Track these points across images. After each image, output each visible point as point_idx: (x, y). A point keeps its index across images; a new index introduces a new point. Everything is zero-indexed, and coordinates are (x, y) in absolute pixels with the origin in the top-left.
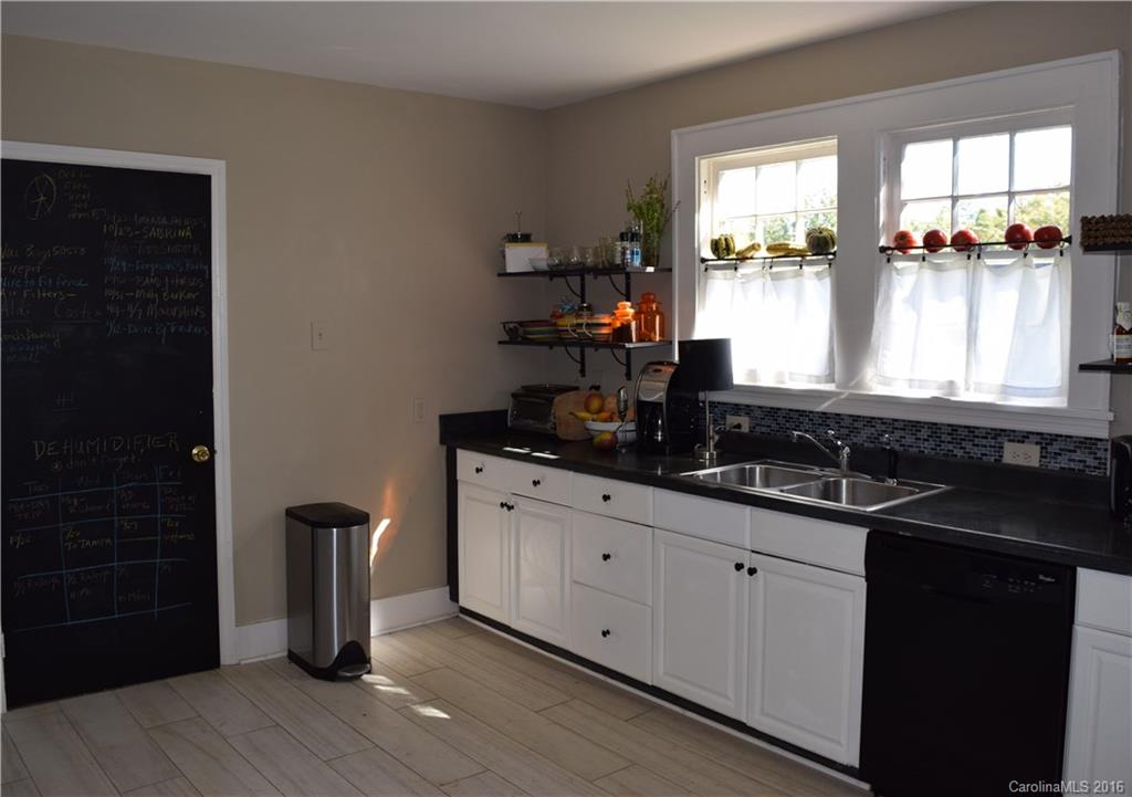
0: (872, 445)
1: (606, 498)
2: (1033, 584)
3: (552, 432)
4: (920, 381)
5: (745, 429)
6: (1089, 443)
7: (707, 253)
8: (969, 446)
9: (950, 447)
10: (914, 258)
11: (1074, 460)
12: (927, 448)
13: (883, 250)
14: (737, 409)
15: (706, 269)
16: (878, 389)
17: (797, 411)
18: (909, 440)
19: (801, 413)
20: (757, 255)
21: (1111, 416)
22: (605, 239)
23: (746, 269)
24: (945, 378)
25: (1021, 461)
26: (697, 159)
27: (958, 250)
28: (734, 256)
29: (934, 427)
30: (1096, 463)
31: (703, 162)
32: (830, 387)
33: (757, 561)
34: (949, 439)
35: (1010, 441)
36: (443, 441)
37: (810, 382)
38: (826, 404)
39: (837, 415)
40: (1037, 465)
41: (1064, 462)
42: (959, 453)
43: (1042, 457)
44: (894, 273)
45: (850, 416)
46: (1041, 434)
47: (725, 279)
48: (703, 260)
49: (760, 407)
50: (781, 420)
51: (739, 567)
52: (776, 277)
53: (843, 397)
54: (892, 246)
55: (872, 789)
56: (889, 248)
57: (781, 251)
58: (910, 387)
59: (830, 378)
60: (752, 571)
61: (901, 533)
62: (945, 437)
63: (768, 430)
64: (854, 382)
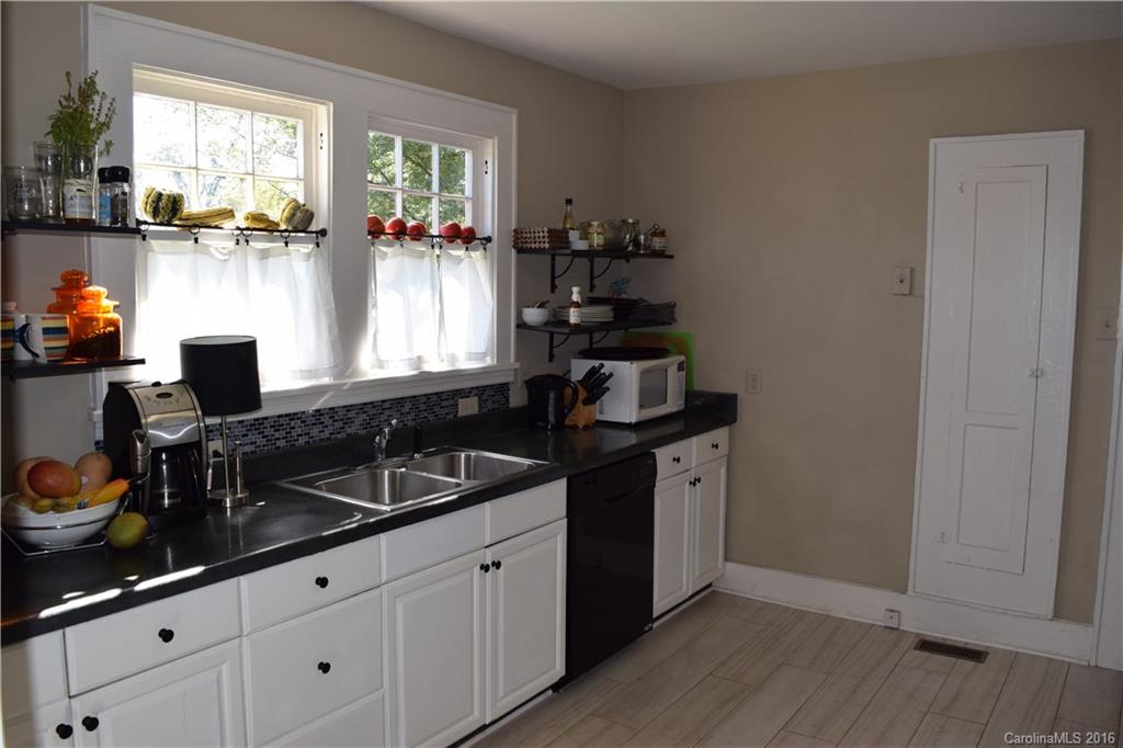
0: (365, 431)
11: (494, 402)
15: (145, 238)
17: (287, 415)
19: (291, 417)
25: (468, 412)
26: (133, 65)
35: (461, 398)
38: (324, 400)
39: (330, 409)
40: (476, 412)
41: (490, 405)
42: (431, 418)
43: (479, 405)
45: (344, 407)
46: (477, 388)
48: (139, 223)
50: (270, 431)
51: (485, 568)
60: (497, 564)
62: (423, 407)
63: (252, 448)
64: (350, 371)
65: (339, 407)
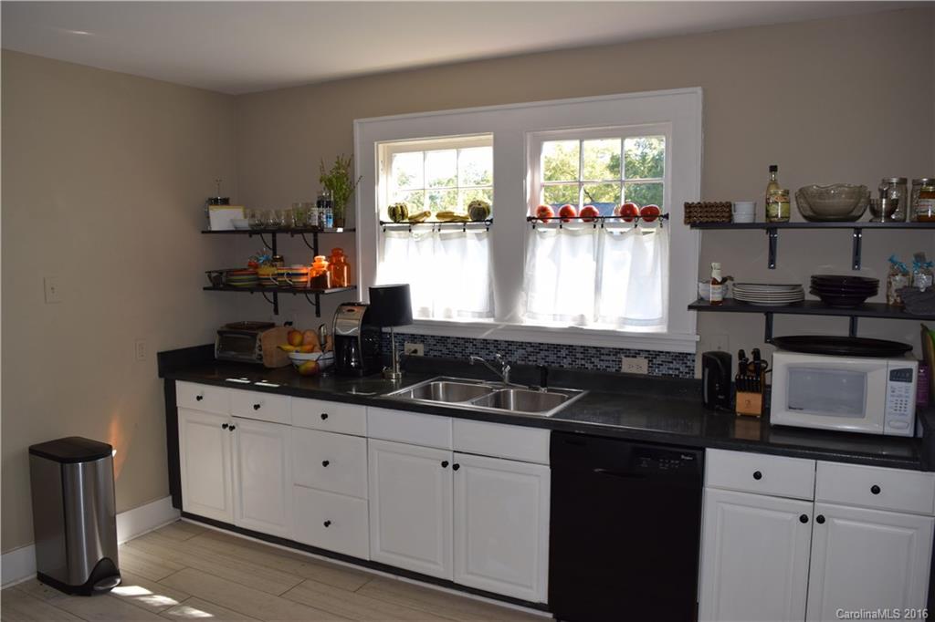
0: (523, 363)
1: (324, 416)
2: (677, 462)
3: (259, 362)
4: (561, 315)
5: (421, 353)
6: (682, 357)
7: (385, 217)
8: (596, 361)
9: (583, 362)
10: (552, 226)
11: (672, 369)
12: (566, 363)
13: (530, 219)
14: (413, 338)
15: (384, 230)
16: (527, 321)
17: (463, 339)
18: (552, 358)
19: (467, 340)
20: (428, 220)
21: (697, 338)
22: (297, 204)
23: (419, 231)
24: (577, 314)
25: (634, 371)
26: (376, 143)
27: (585, 221)
28: (407, 221)
29: (571, 349)
30: (687, 370)
31: (380, 146)
32: (491, 321)
33: (459, 458)
34: (582, 356)
35: (626, 356)
36: (161, 375)
37: (474, 317)
38: (487, 333)
39: (495, 341)
40: (646, 372)
41: (664, 370)
42: (589, 366)
43: (649, 367)
44: (538, 237)
45: (506, 342)
46: (649, 351)
47: (400, 238)
48: (382, 223)
49: (433, 336)
50: (450, 346)
51: (445, 464)
52: (444, 238)
53: (500, 327)
54: (536, 216)
55: (554, 617)
56: (534, 218)
57: (448, 218)
58: (554, 320)
59: (491, 314)
60: (456, 467)
61: (577, 431)
62: (579, 355)
63: (439, 354)
64: (509, 316)
65: (501, 341)
